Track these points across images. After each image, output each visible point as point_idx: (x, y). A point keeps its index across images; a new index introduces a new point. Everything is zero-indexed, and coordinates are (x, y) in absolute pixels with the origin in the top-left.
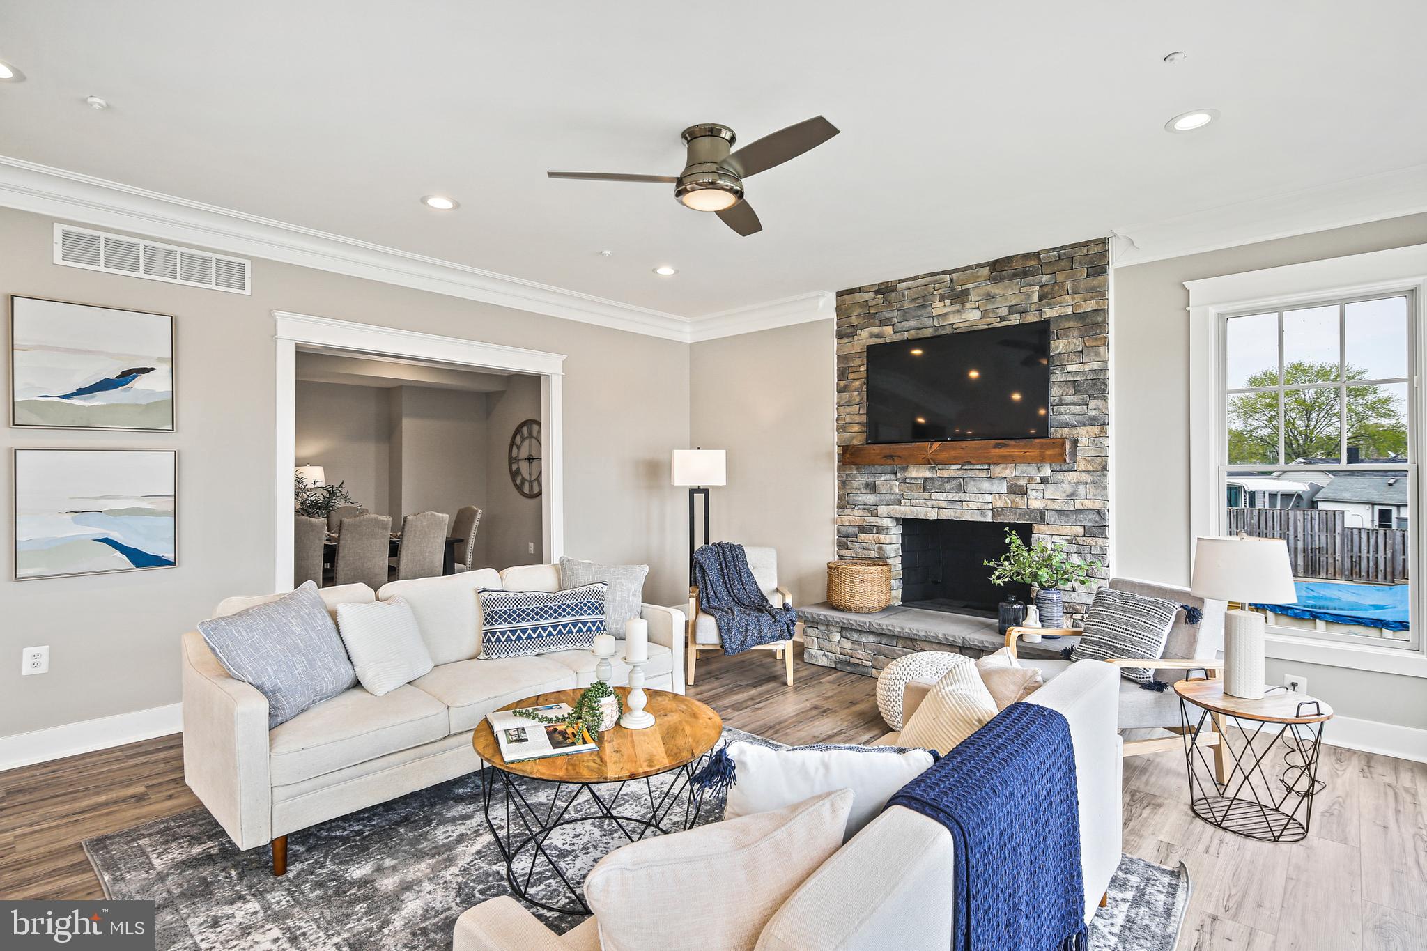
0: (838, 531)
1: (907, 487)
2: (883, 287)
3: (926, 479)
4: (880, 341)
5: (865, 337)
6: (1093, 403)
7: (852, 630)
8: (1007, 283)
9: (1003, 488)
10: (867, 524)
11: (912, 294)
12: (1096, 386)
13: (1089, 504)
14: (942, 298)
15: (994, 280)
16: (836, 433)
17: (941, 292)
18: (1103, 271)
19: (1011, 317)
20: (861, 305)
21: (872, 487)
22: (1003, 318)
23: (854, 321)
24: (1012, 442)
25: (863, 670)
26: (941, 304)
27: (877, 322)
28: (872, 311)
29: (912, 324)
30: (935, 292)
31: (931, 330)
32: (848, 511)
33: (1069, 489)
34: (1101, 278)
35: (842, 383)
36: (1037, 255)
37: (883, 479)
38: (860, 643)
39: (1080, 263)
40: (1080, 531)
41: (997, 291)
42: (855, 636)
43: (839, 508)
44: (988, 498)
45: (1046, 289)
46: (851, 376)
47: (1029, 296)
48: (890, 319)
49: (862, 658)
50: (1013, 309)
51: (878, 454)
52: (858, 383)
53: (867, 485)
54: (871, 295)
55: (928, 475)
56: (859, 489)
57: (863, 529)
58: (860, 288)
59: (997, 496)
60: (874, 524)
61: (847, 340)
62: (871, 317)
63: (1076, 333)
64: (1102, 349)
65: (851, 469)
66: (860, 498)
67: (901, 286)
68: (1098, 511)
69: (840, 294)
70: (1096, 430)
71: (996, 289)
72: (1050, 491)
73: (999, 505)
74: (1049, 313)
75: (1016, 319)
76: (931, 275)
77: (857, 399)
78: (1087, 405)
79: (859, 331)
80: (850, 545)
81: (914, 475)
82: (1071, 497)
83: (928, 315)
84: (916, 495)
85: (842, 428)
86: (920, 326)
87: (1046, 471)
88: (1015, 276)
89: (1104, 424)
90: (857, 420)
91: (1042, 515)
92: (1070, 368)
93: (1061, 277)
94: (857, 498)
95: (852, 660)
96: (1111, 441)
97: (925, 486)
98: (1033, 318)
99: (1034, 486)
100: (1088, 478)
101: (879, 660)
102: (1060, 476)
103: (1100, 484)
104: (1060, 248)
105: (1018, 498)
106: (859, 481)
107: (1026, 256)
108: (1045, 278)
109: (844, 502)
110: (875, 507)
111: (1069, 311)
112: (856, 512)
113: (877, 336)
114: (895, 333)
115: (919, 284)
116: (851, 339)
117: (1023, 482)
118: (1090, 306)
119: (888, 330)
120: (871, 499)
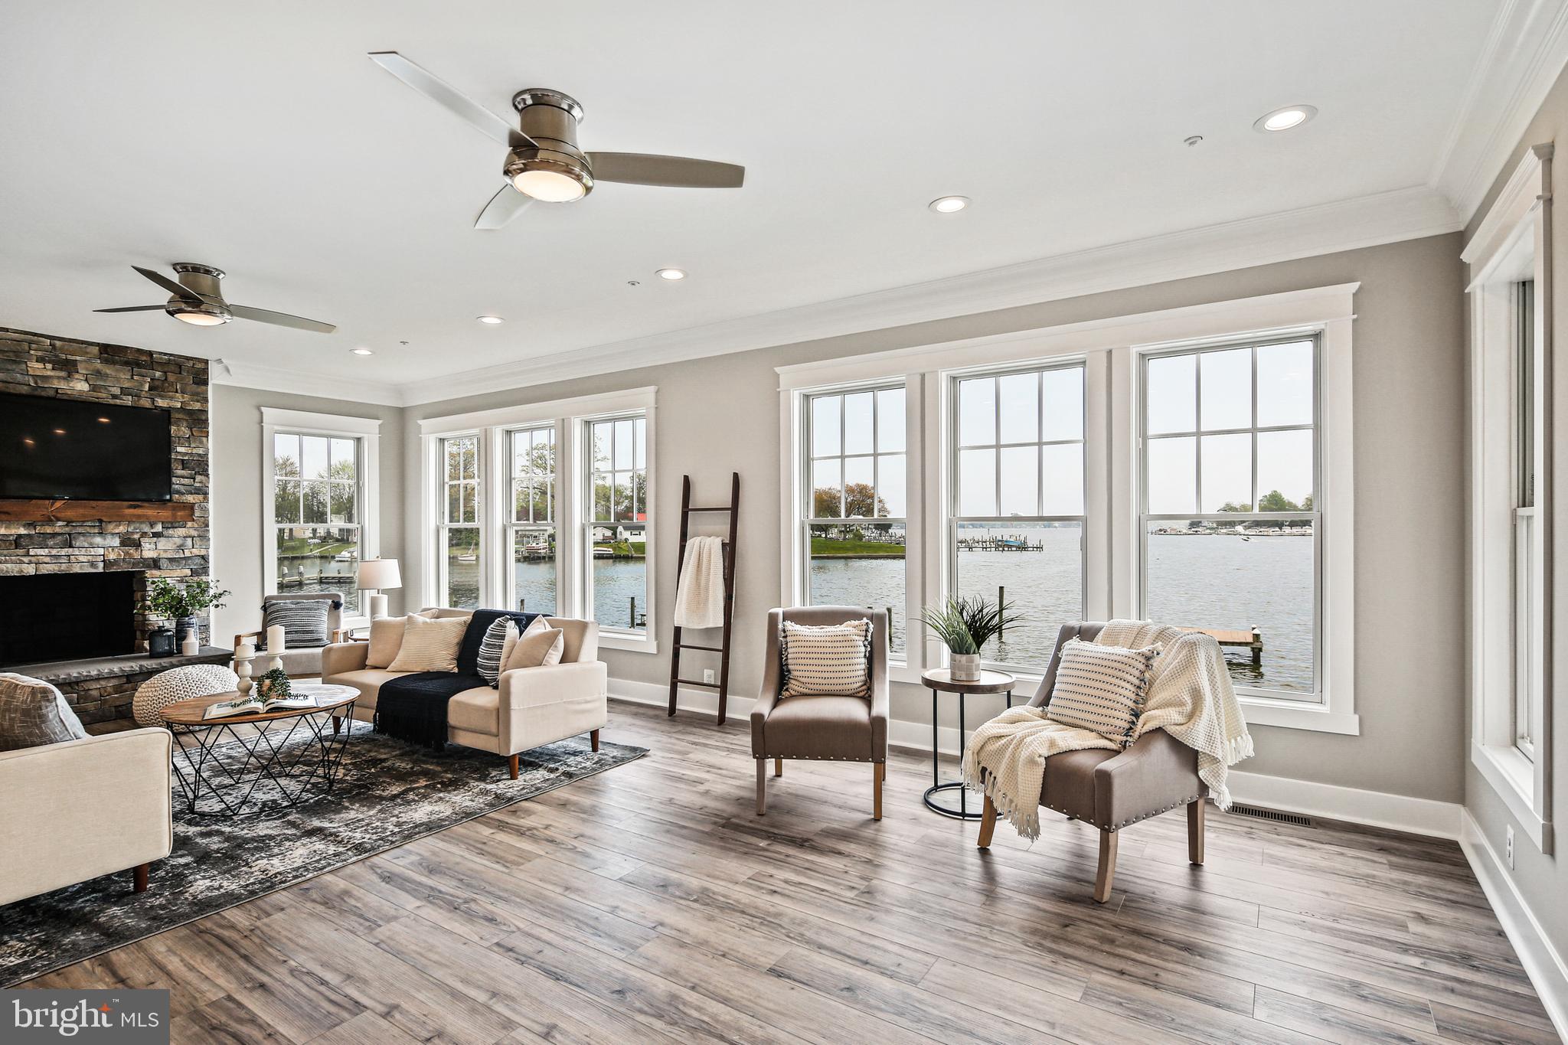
3: (20, 537)
6: (198, 478)
8: (118, 367)
9: (116, 542)
12: (200, 466)
13: (196, 551)
14: (40, 360)
15: (106, 361)
17: (39, 353)
18: (205, 383)
19: (124, 397)
22: (115, 397)
24: (146, 504)
26: (40, 365)
30: (31, 352)
31: (25, 388)
33: (179, 541)
34: (203, 388)
36: (150, 354)
39: (188, 372)
40: (189, 572)
41: (108, 372)
44: (101, 551)
45: (157, 383)
47: (142, 385)
50: (124, 391)
55: (23, 532)
59: (110, 549)
63: (185, 424)
64: (204, 439)
68: (203, 557)
70: (201, 497)
71: (108, 370)
72: (163, 543)
73: (112, 556)
74: (161, 403)
75: (128, 401)
76: (27, 333)
78: (194, 479)
81: (3, 531)
82: (181, 548)
83: (20, 372)
84: (6, 552)
86: (10, 381)
87: (159, 528)
88: (127, 363)
89: (206, 494)
91: (155, 564)
92: (179, 449)
93: (171, 377)
96: (211, 506)
97: (19, 542)
98: (146, 403)
99: (147, 540)
100: (195, 533)
102: (171, 531)
103: (204, 537)
104: (171, 355)
105: (132, 551)
107: (139, 351)
108: (158, 374)
111: (179, 405)
115: (6, 337)
117: (136, 536)
118: (197, 406)
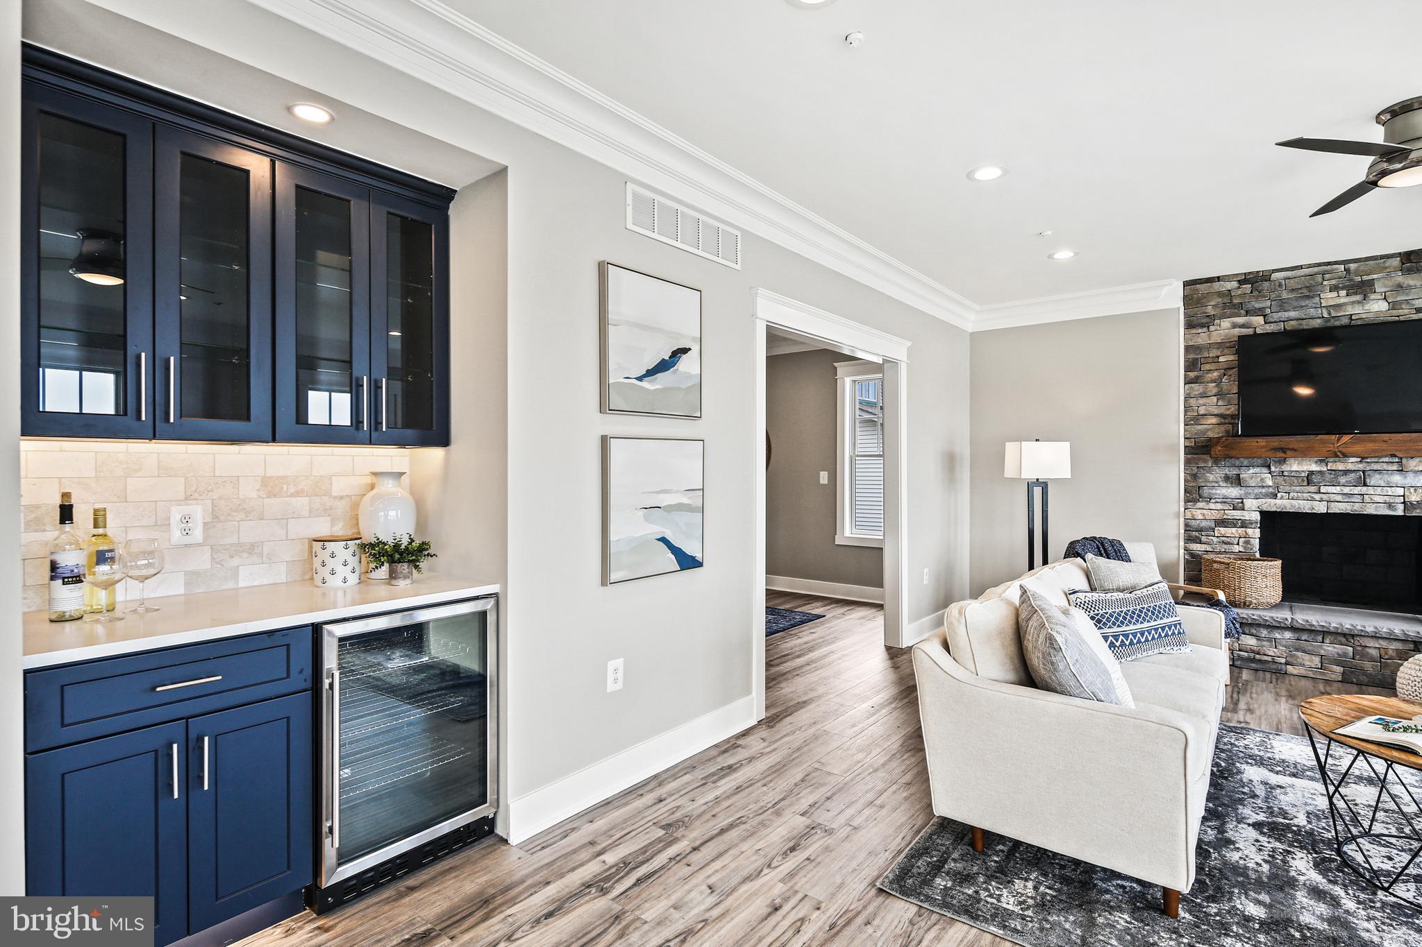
0: (1186, 525)
1: (1285, 480)
2: (1252, 276)
3: (1311, 473)
4: (1250, 331)
5: (1226, 329)
7: (1259, 625)
9: (1420, 481)
10: (1229, 517)
11: (1292, 284)
14: (1334, 288)
15: (1408, 271)
16: (1182, 425)
17: (1333, 282)
20: (1220, 294)
21: (1237, 481)
23: (1210, 310)
25: (1274, 666)
26: (1334, 294)
27: (1243, 312)
28: (1236, 301)
29: (1293, 314)
30: (1325, 283)
31: (1319, 321)
32: (1200, 505)
35: (1192, 375)
37: (1251, 471)
38: (1270, 640)
41: (1412, 282)
42: (1264, 633)
43: (1187, 501)
44: (1399, 491)
46: (1207, 367)
48: (1260, 309)
49: (1273, 654)
51: (1263, 447)
52: (1216, 374)
53: (1227, 478)
54: (1235, 284)
55: (1314, 467)
56: (1216, 482)
57: (1222, 523)
58: (1218, 277)
59: (1412, 489)
60: (1238, 518)
61: (1200, 331)
62: (1231, 306)
65: (1205, 461)
66: (1218, 492)
67: (1275, 276)
69: (1186, 284)
73: (1414, 498)
76: (1319, 265)
77: (1215, 391)
79: (1217, 322)
80: (1204, 539)
81: (1295, 467)
83: (1314, 305)
84: (1298, 488)
85: (1192, 419)
86: (1304, 317)
90: (1216, 412)
94: (1214, 491)
95: (1258, 657)
97: (1309, 479)
101: (1298, 657)
106: (1215, 474)
109: (1194, 494)
110: (1240, 500)
112: (1212, 506)
113: (1243, 326)
114: (1266, 323)
115: (1303, 274)
116: (1205, 330)
119: (1260, 320)
120: (1234, 492)
